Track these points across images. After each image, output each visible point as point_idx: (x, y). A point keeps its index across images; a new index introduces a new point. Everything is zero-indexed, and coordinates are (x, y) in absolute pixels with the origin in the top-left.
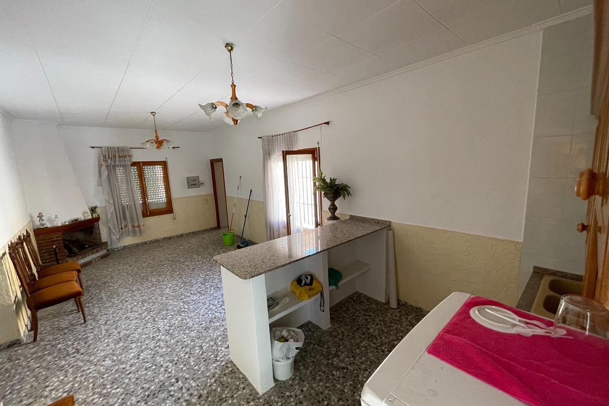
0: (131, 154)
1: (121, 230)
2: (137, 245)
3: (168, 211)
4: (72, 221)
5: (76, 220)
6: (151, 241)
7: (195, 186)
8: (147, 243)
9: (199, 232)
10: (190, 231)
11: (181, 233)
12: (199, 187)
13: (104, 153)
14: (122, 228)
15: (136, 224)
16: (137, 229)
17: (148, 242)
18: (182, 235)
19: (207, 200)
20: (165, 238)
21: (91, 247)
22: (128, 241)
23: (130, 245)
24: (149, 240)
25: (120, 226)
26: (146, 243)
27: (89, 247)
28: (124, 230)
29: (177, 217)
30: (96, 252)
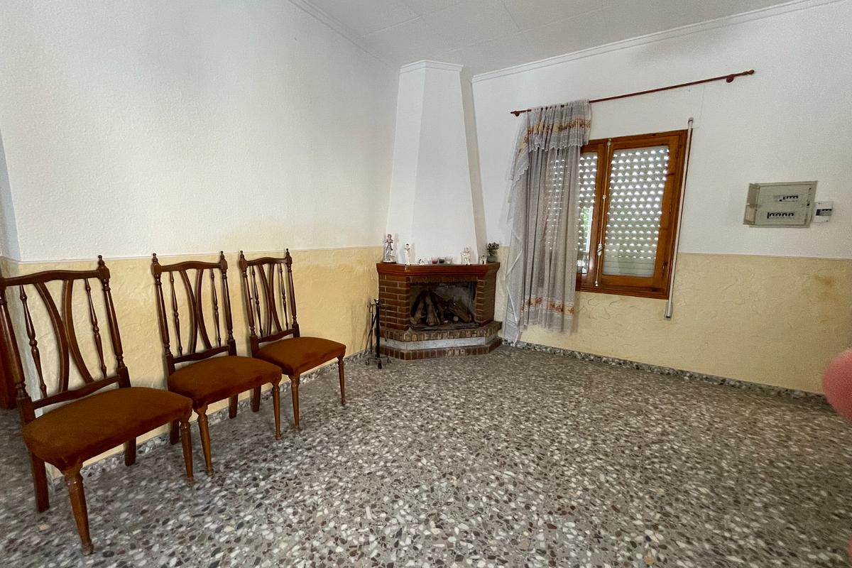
0: (588, 118)
1: (526, 306)
2: (553, 352)
3: (655, 290)
4: (434, 262)
5: (442, 262)
6: (587, 355)
7: (786, 220)
8: (575, 357)
9: (751, 388)
10: (716, 375)
11: (678, 367)
12: (806, 223)
13: (531, 123)
14: (529, 303)
15: (558, 302)
16: (557, 314)
17: (579, 357)
18: (678, 375)
19: (828, 282)
20: (625, 362)
21: (463, 322)
22: (536, 335)
23: (540, 347)
24: (584, 351)
25: (527, 297)
26: (572, 356)
27: (461, 320)
28: (532, 308)
29: (676, 316)
30: (460, 337)
